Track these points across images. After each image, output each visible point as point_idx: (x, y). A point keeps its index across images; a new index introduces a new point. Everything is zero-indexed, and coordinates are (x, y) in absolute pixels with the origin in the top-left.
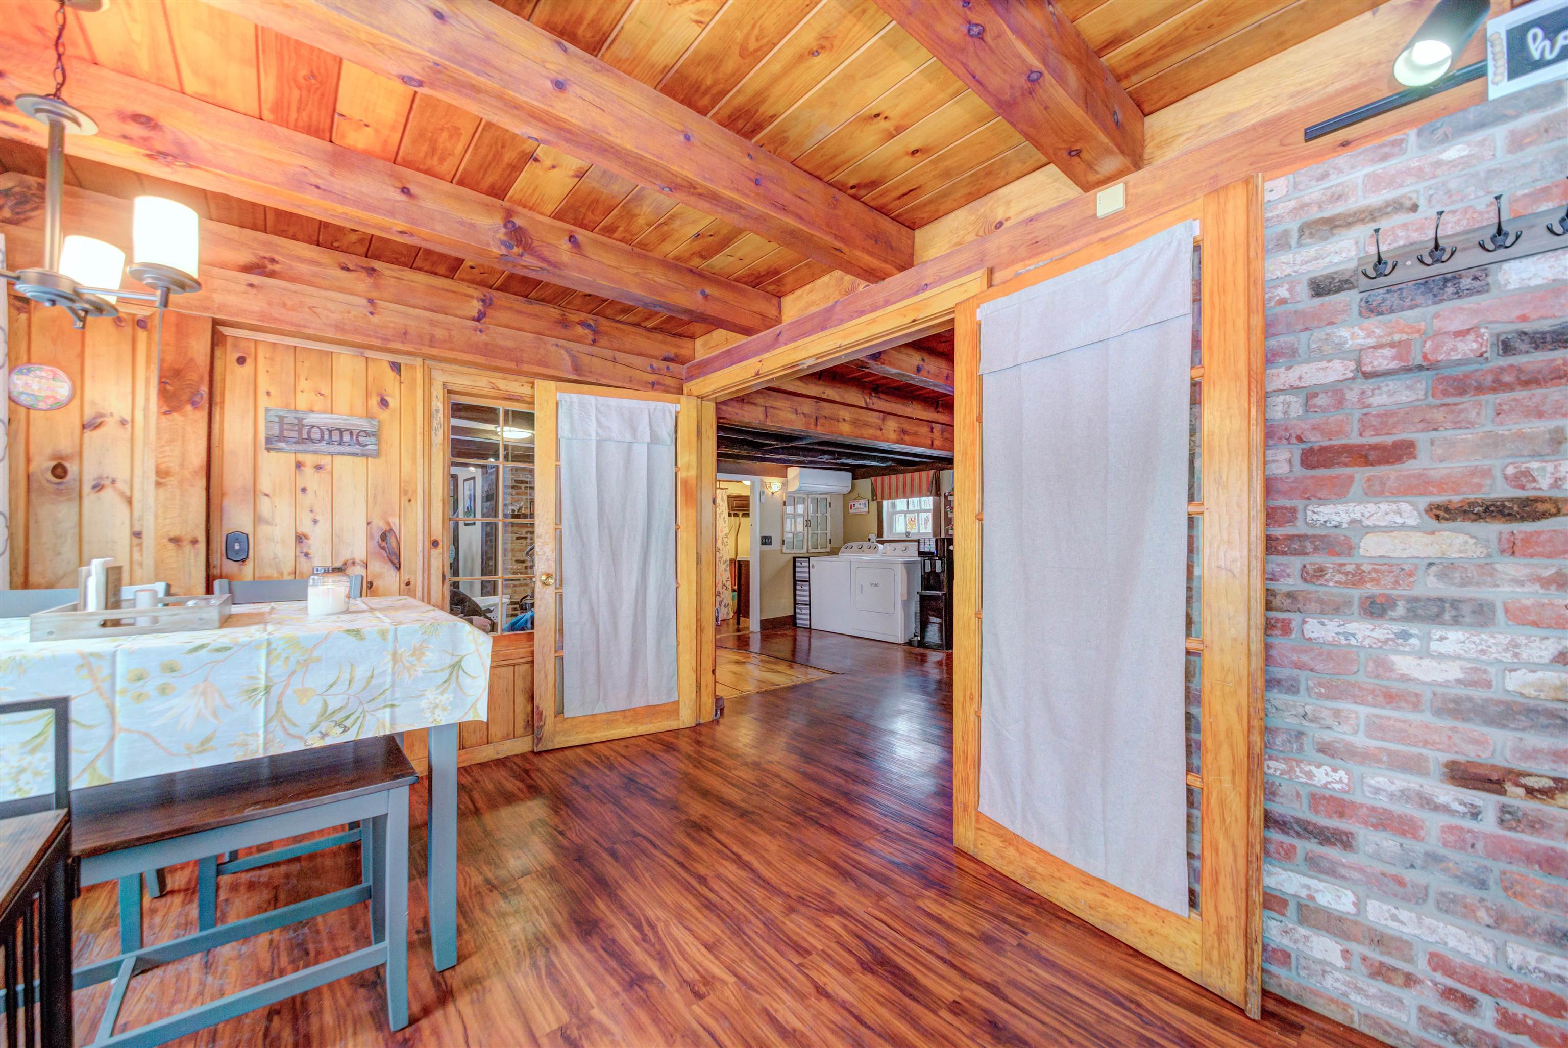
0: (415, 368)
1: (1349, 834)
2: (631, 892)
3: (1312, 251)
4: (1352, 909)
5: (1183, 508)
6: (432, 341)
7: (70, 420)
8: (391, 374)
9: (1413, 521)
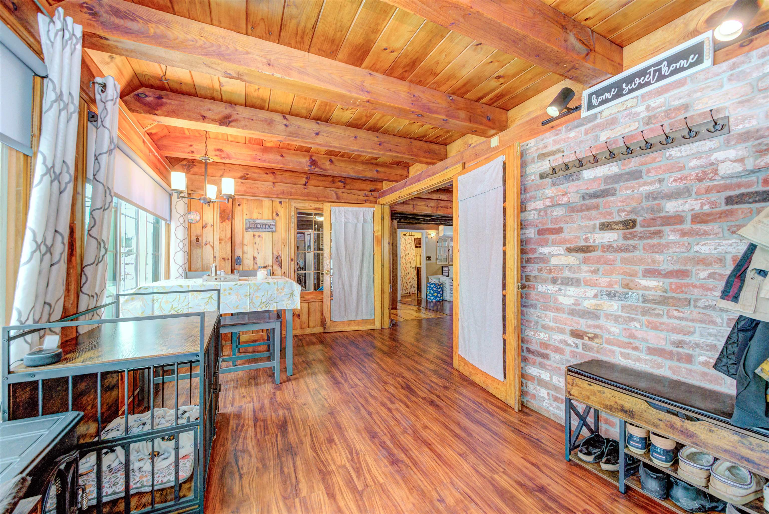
0: (286, 203)
1: (548, 354)
2: (342, 367)
3: (539, 164)
4: (549, 379)
5: (501, 249)
6: (291, 194)
7: (199, 226)
8: (279, 205)
9: (562, 253)
